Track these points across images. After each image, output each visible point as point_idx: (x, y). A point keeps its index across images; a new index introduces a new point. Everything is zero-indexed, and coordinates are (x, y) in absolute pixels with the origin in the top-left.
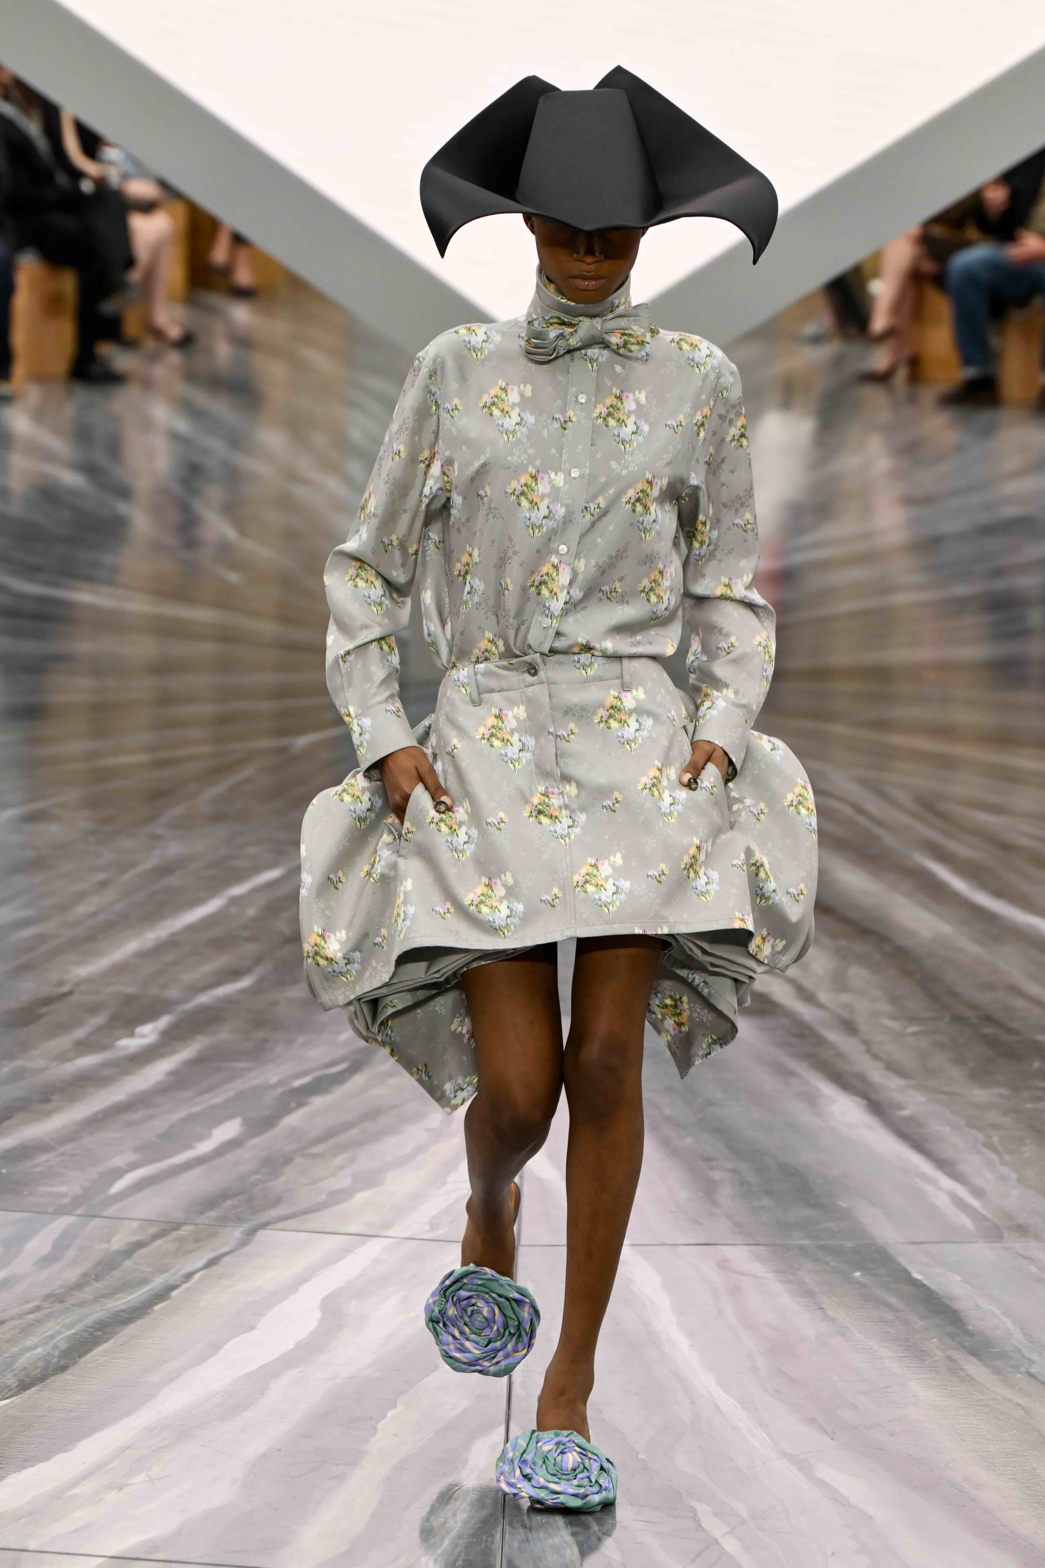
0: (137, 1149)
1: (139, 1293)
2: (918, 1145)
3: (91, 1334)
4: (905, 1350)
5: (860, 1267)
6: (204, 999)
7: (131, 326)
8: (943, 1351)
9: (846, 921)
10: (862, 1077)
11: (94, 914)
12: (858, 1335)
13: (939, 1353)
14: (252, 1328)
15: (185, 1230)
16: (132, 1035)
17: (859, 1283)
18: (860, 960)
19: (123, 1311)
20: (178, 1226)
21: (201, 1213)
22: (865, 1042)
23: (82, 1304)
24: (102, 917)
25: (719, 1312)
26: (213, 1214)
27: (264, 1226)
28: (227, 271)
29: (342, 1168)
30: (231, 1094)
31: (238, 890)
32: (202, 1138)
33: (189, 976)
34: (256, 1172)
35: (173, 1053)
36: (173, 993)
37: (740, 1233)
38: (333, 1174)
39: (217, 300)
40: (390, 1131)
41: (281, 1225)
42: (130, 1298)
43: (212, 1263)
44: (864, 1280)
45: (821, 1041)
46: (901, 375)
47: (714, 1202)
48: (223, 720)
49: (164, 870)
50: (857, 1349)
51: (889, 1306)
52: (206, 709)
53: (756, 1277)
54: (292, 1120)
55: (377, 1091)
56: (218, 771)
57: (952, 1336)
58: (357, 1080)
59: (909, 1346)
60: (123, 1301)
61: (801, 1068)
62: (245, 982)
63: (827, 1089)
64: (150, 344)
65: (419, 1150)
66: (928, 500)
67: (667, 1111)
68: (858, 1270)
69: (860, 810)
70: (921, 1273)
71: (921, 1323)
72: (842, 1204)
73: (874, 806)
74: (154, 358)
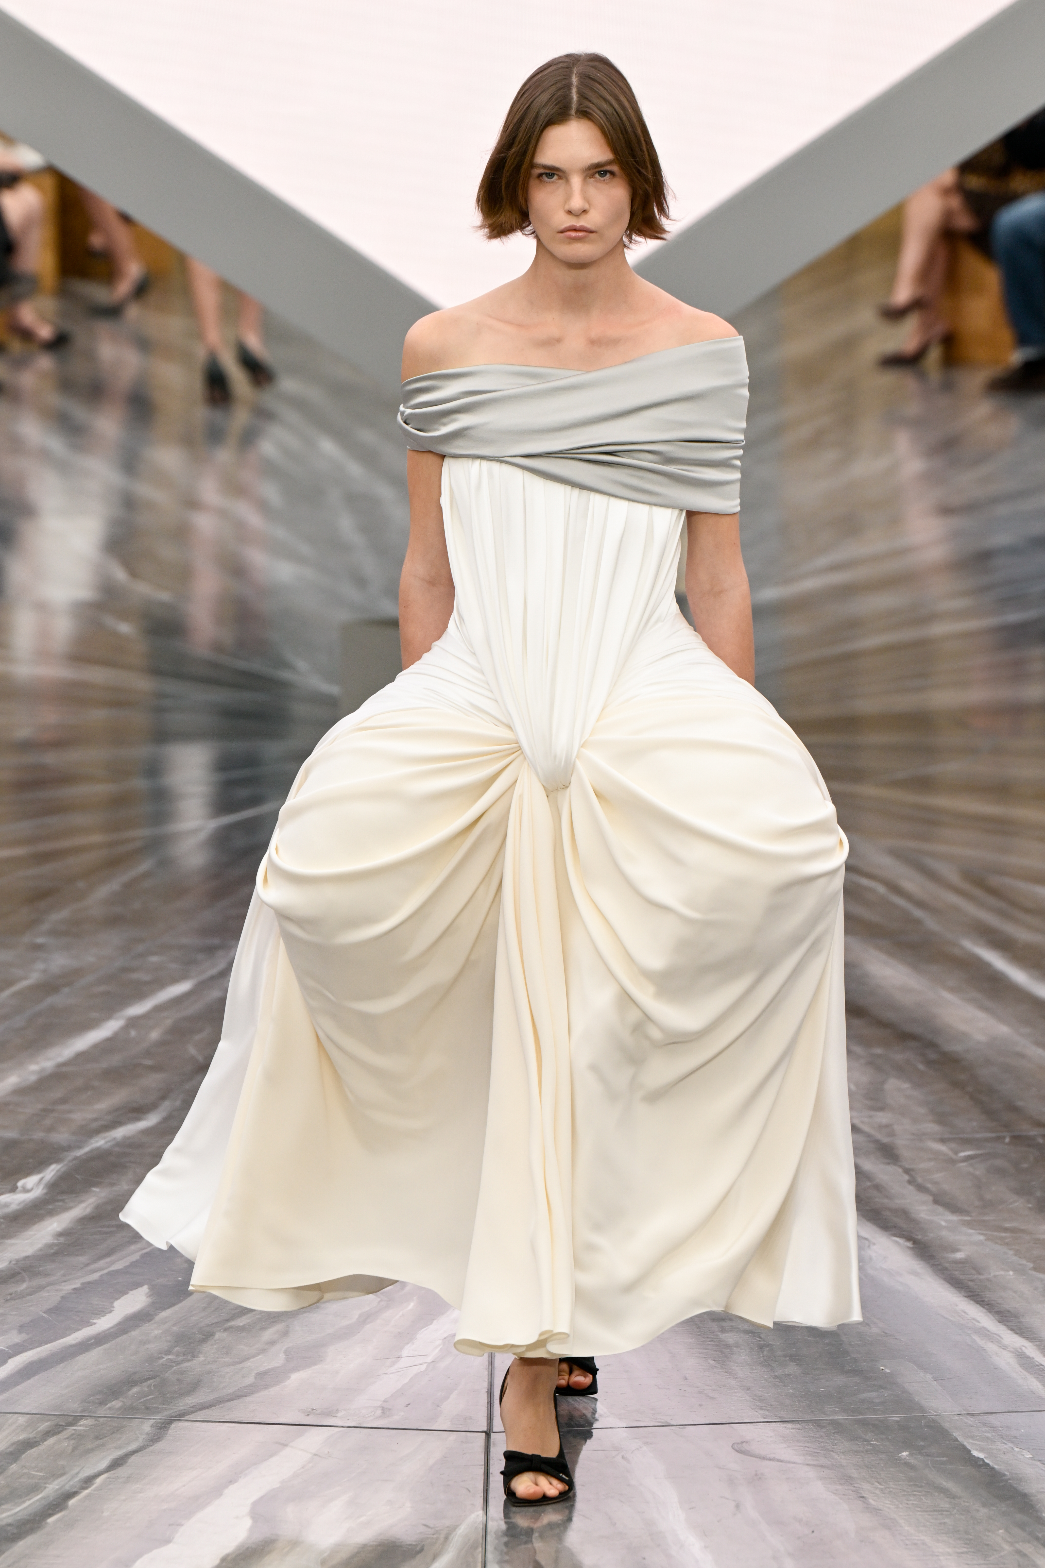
0: (22, 1328)
1: (28, 1503)
2: (975, 1296)
4: (966, 1544)
5: (907, 1444)
6: (99, 1142)
8: (1011, 1544)
9: (881, 1024)
10: (904, 1213)
12: (907, 1528)
13: (1007, 1547)
14: (168, 1541)
15: (83, 1425)
16: (14, 1190)
17: (907, 1464)
18: (901, 1070)
19: (9, 1525)
20: (75, 1420)
21: (102, 1403)
22: (907, 1171)
25: (738, 1506)
26: (117, 1404)
27: (179, 1417)
29: (272, 1343)
30: (136, 1257)
31: (138, 1009)
32: (101, 1312)
33: (80, 1116)
34: (168, 1352)
35: (66, 1209)
36: (61, 1137)
37: (761, 1408)
38: (262, 1351)
41: (200, 1415)
42: (18, 1509)
43: (116, 1464)
44: (912, 1461)
46: (934, 355)
47: (729, 1372)
48: (119, 801)
49: (50, 987)
50: (907, 1545)
51: (944, 1491)
52: (101, 789)
53: (781, 1461)
56: (114, 863)
57: (1022, 1526)
59: (970, 1540)
60: (8, 1513)
62: (150, 1121)
64: (16, 346)
65: (365, 1319)
66: (969, 508)
68: (905, 1450)
70: (982, 1450)
71: (984, 1511)
72: (886, 1369)
73: (912, 882)
74: (20, 363)
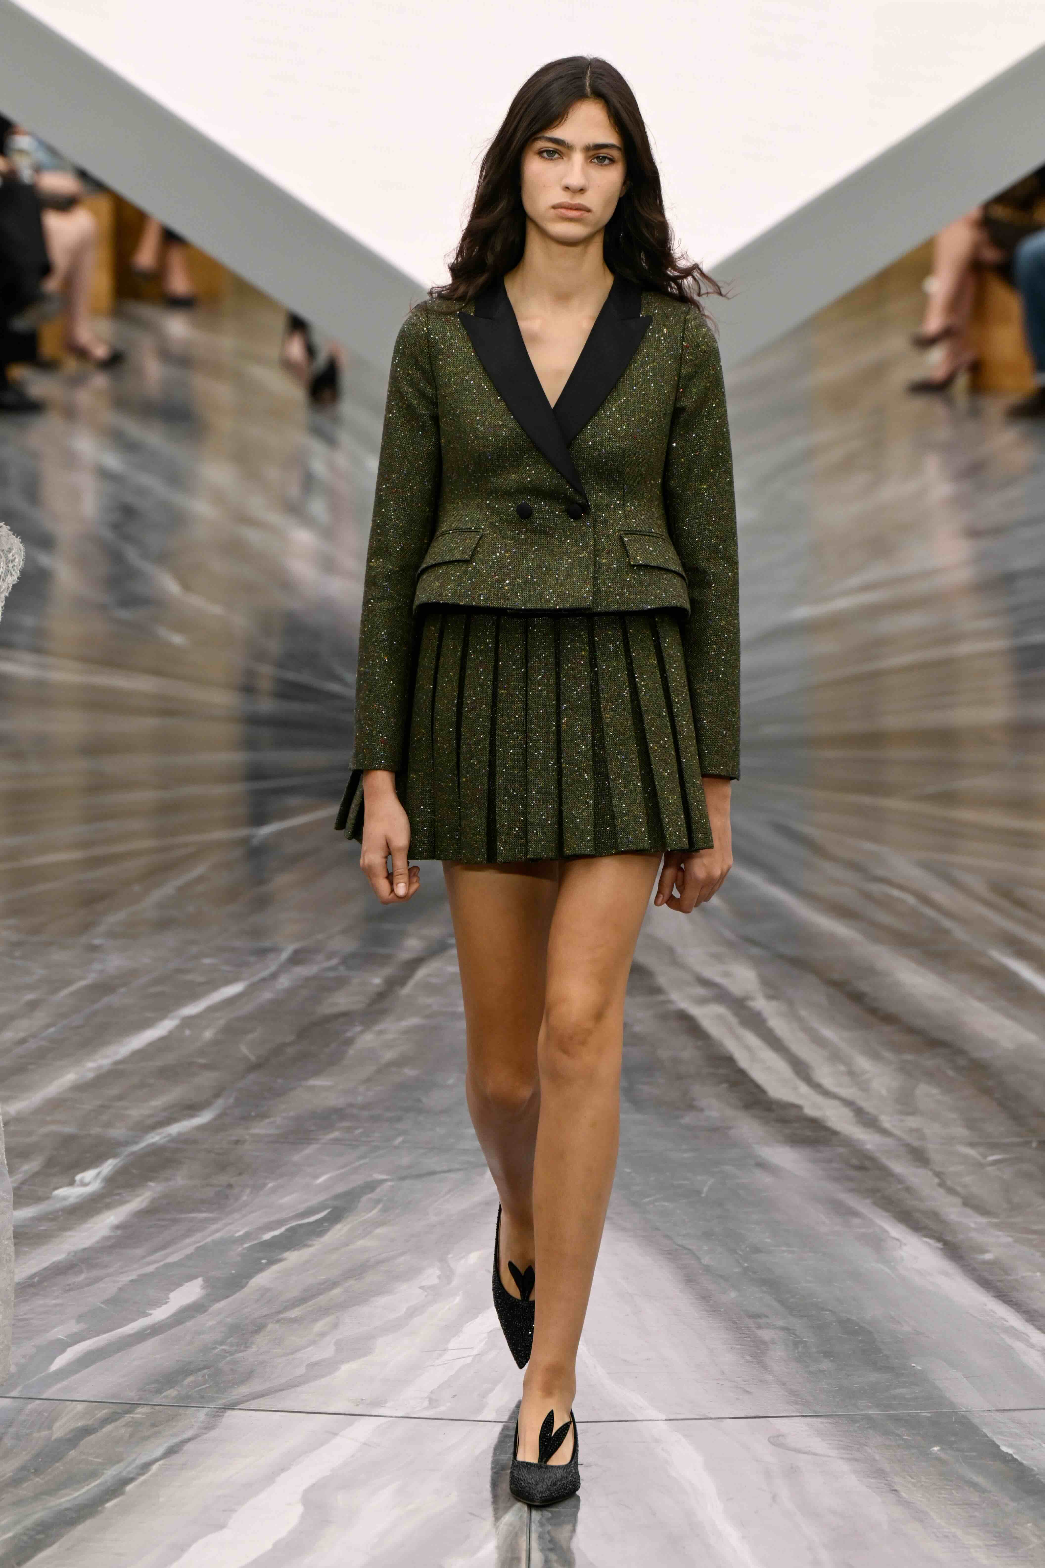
0: (80, 1318)
1: (86, 1489)
3: (31, 1537)
4: (994, 1537)
5: (938, 1440)
6: (155, 1138)
7: (49, 346)
8: (1039, 1537)
9: (911, 1030)
11: (22, 1041)
12: (938, 1521)
13: (1035, 1540)
14: (221, 1527)
15: (140, 1413)
16: (72, 1183)
17: (938, 1459)
18: (931, 1076)
19: (68, 1509)
20: (132, 1406)
21: (159, 1391)
22: (938, 1174)
23: (19, 1503)
24: (32, 1045)
25: (774, 1497)
26: (172, 1392)
27: (232, 1406)
28: (158, 275)
29: (323, 1335)
30: (190, 1250)
31: (192, 1009)
32: (157, 1303)
33: (136, 1112)
34: (222, 1343)
36: (117, 1132)
37: (796, 1403)
38: (313, 1342)
39: (147, 311)
40: (379, 1290)
41: (253, 1404)
42: (76, 1494)
43: (171, 1452)
44: (943, 1456)
45: (886, 1173)
46: (962, 382)
47: (765, 1367)
48: (166, 808)
49: (103, 988)
50: (938, 1537)
51: (974, 1485)
52: (148, 796)
53: (816, 1454)
54: (262, 1280)
55: (361, 1243)
58: (339, 1231)
59: (999, 1533)
60: (68, 1498)
61: (863, 1206)
62: (204, 1118)
63: (895, 1230)
64: (71, 365)
65: (413, 1313)
66: (997, 531)
67: (706, 1260)
68: (936, 1444)
69: (925, 900)
70: (1010, 1446)
71: (1013, 1504)
72: (917, 1366)
73: (942, 894)
74: (77, 381)
